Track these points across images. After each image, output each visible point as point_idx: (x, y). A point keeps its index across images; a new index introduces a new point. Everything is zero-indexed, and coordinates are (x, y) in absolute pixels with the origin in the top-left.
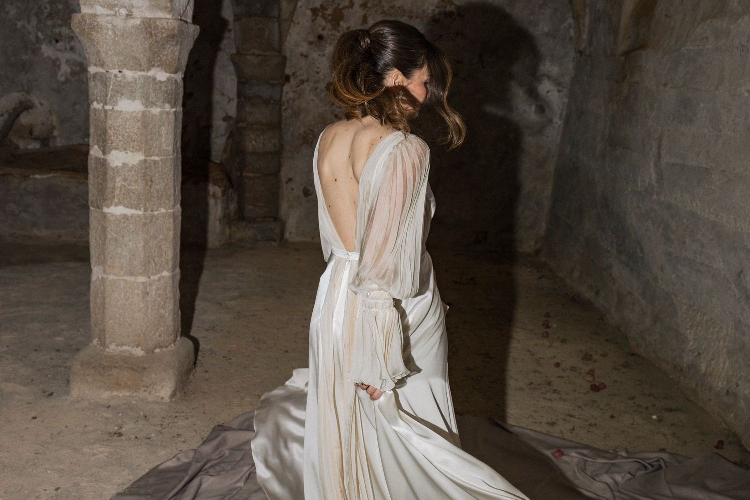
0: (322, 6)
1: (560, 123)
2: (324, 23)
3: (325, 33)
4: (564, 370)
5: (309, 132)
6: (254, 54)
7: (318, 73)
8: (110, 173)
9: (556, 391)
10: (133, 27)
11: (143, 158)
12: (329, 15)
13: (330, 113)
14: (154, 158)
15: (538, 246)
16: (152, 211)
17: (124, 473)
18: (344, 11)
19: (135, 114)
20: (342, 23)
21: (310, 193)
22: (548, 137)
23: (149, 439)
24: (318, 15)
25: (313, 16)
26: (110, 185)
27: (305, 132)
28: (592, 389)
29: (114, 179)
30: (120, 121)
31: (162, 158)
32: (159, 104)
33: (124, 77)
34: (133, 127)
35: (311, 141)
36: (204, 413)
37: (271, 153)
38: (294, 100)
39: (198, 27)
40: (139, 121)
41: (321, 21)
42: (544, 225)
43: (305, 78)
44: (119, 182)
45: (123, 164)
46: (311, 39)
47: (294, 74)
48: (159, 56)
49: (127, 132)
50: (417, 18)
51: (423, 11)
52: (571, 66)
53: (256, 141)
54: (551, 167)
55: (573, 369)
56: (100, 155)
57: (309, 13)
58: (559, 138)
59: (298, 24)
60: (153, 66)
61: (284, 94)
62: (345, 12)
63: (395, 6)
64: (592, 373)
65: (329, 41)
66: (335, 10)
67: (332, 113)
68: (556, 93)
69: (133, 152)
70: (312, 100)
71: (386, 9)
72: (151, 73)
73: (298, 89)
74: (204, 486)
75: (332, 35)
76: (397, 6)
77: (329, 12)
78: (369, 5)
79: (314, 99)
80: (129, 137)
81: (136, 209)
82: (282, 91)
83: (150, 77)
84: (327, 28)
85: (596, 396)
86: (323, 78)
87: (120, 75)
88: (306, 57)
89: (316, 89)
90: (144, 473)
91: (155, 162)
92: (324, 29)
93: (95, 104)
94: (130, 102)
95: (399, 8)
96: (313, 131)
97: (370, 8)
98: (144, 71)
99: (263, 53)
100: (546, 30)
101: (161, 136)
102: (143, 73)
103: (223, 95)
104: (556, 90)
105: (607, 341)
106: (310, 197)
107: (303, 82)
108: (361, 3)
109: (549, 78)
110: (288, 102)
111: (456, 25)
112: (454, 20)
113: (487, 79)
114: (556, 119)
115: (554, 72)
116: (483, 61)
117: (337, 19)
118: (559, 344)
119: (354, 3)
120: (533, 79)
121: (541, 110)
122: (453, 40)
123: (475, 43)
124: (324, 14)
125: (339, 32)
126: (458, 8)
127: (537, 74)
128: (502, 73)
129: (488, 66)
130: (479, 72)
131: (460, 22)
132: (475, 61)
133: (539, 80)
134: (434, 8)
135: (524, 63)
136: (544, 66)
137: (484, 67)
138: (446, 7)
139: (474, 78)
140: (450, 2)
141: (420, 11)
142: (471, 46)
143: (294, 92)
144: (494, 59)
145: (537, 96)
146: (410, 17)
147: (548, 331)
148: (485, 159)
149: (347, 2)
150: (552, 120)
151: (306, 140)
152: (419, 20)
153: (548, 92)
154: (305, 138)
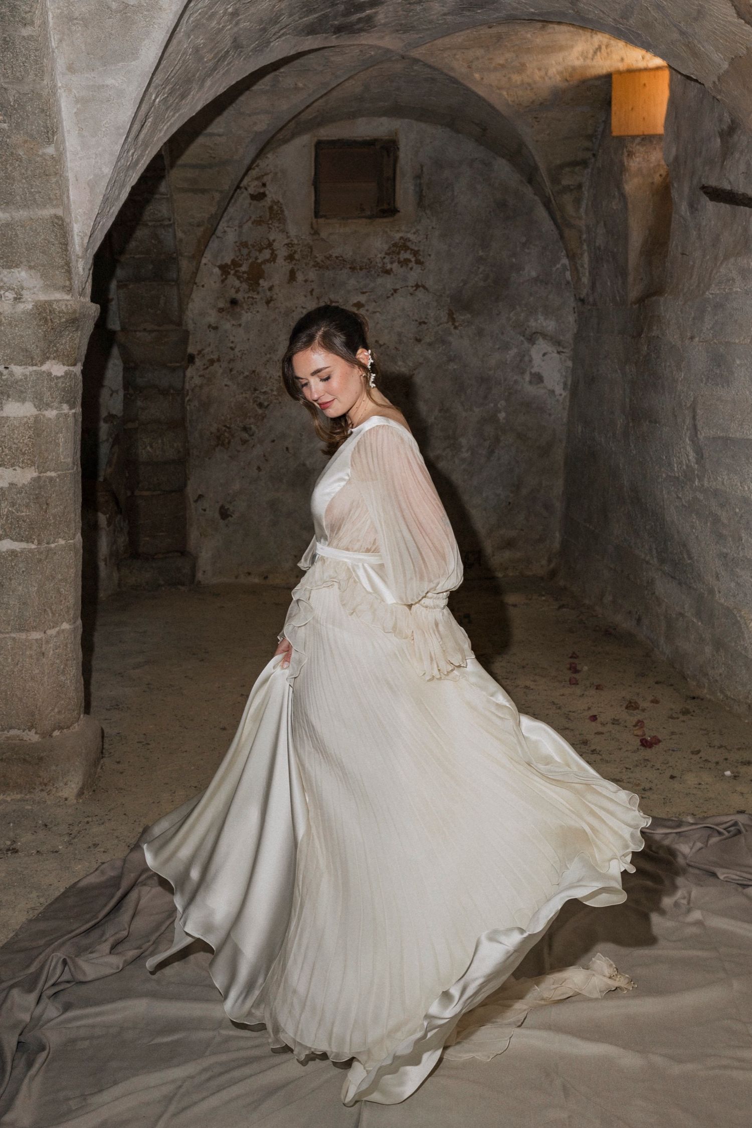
0: (233, 261)
1: (564, 394)
2: (237, 283)
3: (239, 296)
4: (603, 724)
5: (224, 428)
6: (145, 330)
7: (232, 349)
9: (595, 750)
10: (22, 313)
11: (35, 475)
12: (244, 273)
13: (251, 401)
14: (49, 474)
15: (552, 566)
16: (48, 543)
17: (31, 896)
18: (263, 266)
19: (25, 420)
20: (261, 281)
21: (228, 513)
22: (550, 415)
23: (56, 852)
24: (229, 273)
25: (222, 275)
27: (218, 430)
28: (643, 745)
30: (6, 429)
31: (59, 473)
32: (56, 404)
33: (11, 374)
34: (23, 436)
35: (227, 441)
36: (125, 814)
37: (173, 461)
38: (201, 387)
39: (98, 306)
40: (30, 428)
41: (232, 280)
42: (557, 534)
43: (215, 357)
44: (6, 507)
45: (9, 484)
46: (221, 305)
47: (200, 352)
48: (55, 345)
49: (14, 443)
50: (361, 269)
51: (369, 259)
52: (571, 318)
53: (151, 447)
54: (559, 454)
55: (615, 722)
57: (216, 270)
58: (565, 414)
59: (203, 286)
60: (48, 358)
61: (187, 379)
62: (266, 267)
63: (331, 256)
64: (640, 724)
65: (245, 307)
66: (252, 266)
67: (255, 401)
68: (555, 355)
69: (22, 468)
70: (226, 385)
71: (319, 260)
72: (45, 367)
73: (207, 371)
74: (143, 902)
75: (249, 297)
76: (334, 255)
77: (244, 268)
78: (297, 256)
79: (229, 383)
80: (17, 449)
81: (28, 542)
82: (184, 376)
83: (44, 372)
84: (241, 289)
85: (647, 753)
86: (239, 354)
87: (5, 372)
88: (216, 328)
89: (231, 370)
90: (57, 894)
91: (51, 479)
92: (237, 291)
94: (18, 404)
95: (337, 257)
96: (229, 428)
97: (299, 260)
98: (36, 365)
99: (156, 328)
100: (534, 274)
101: (58, 445)
102: (35, 368)
104: (556, 351)
105: (657, 683)
106: (230, 518)
107: (212, 362)
108: (286, 254)
109: (544, 336)
110: (193, 390)
111: (414, 275)
112: (411, 269)
113: (461, 342)
114: (559, 390)
115: (550, 328)
116: (454, 320)
117: (255, 276)
118: (593, 692)
119: (276, 255)
120: (522, 338)
121: (538, 378)
122: (411, 294)
123: (441, 296)
124: (237, 271)
125: (258, 293)
126: (416, 253)
127: (528, 332)
128: (480, 333)
129: (461, 325)
130: (450, 334)
131: (419, 270)
132: (445, 319)
133: (531, 339)
134: (383, 255)
135: (509, 319)
136: (536, 320)
137: (456, 328)
138: (399, 253)
139: (443, 342)
140: (403, 245)
141: (365, 260)
142: (437, 301)
143: (200, 376)
144: (469, 316)
145: (531, 361)
146: (353, 269)
147: (577, 676)
148: (468, 450)
149: (267, 254)
150: (553, 392)
151: (221, 440)
152: (364, 271)
153: (544, 355)
154: (218, 438)
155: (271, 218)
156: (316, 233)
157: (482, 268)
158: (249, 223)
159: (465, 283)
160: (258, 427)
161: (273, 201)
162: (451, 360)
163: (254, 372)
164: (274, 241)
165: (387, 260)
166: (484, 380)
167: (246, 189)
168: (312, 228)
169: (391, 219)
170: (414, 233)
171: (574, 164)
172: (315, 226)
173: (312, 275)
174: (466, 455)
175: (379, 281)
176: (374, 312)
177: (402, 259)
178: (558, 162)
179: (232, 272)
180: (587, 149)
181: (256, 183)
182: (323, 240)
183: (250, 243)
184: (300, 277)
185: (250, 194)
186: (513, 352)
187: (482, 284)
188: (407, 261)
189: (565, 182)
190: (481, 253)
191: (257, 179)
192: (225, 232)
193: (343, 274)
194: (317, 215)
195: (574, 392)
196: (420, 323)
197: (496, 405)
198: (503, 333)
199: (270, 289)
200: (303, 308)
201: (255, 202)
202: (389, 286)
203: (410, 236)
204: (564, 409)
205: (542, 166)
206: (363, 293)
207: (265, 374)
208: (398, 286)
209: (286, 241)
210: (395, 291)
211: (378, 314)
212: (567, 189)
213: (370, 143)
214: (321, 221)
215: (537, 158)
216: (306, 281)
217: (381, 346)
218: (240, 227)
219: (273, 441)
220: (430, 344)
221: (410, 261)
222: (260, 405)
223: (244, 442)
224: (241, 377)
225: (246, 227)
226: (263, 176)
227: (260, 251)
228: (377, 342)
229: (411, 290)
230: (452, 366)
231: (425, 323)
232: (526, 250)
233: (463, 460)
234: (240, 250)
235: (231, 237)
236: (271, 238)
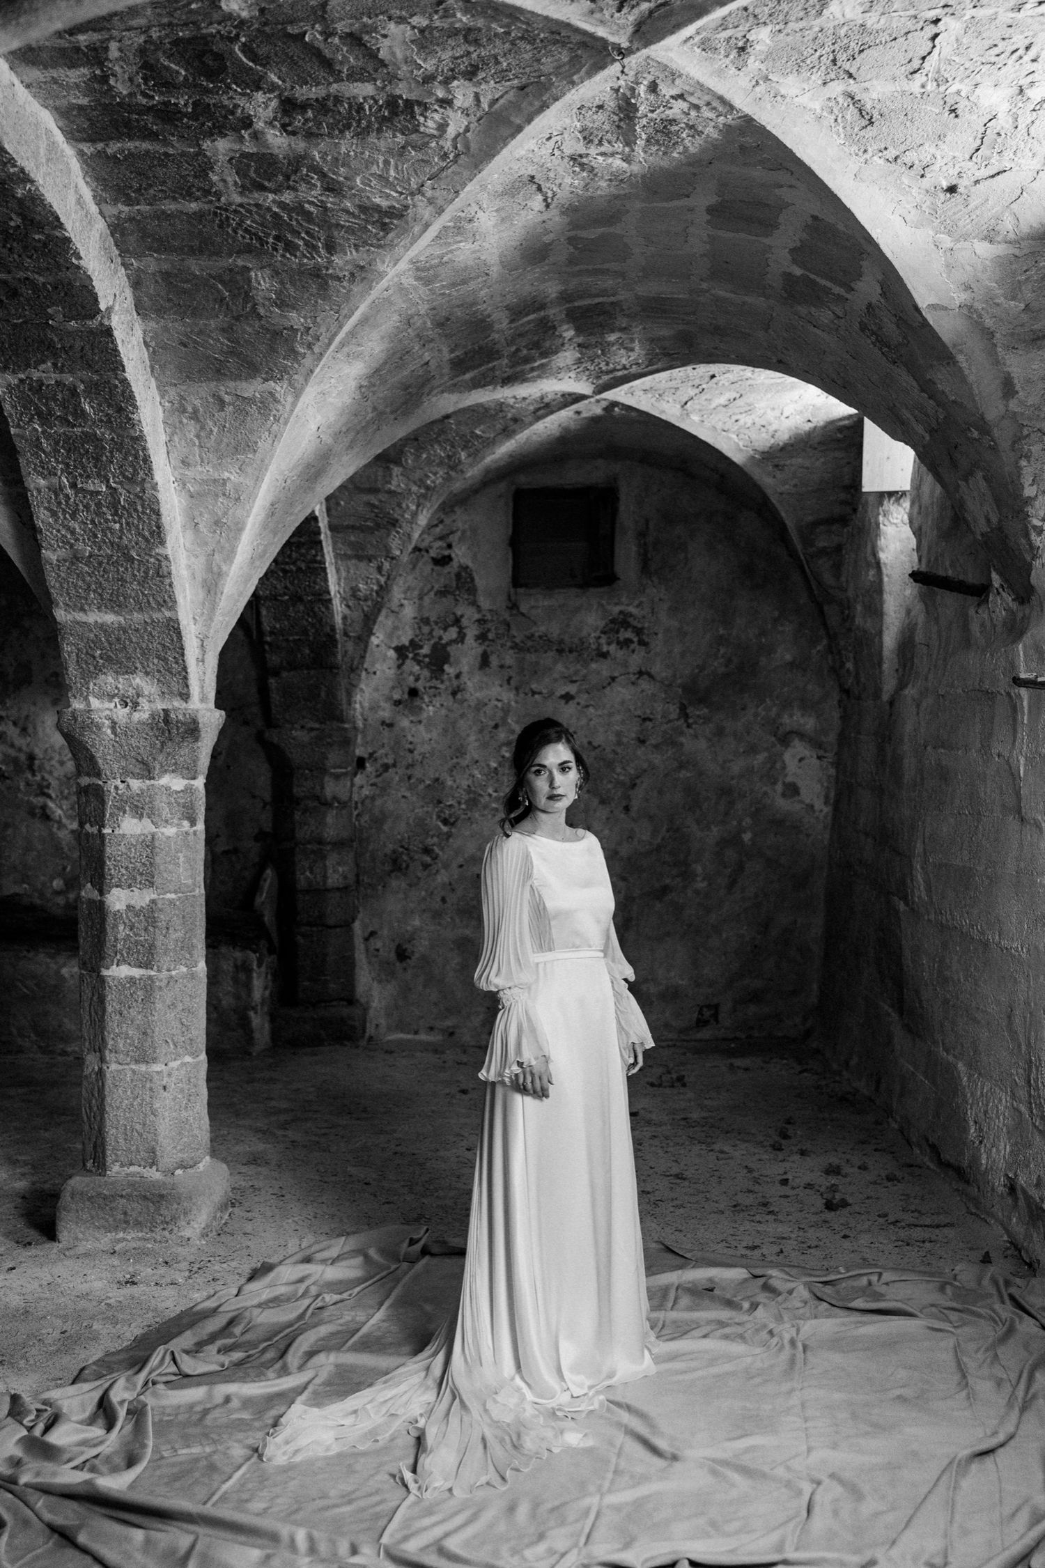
0: (412, 641)
1: (825, 810)
2: (416, 668)
3: (420, 685)
4: (792, 1188)
5: (401, 850)
6: (303, 727)
7: (411, 751)
8: (110, 920)
9: (771, 1211)
10: (139, 722)
11: (153, 896)
12: (425, 656)
13: (434, 816)
14: (169, 895)
15: (807, 1024)
16: (169, 970)
18: (449, 649)
19: (142, 837)
20: (446, 667)
21: (407, 954)
22: (807, 836)
24: (406, 657)
25: (398, 659)
26: (110, 938)
27: (394, 852)
28: (826, 1207)
29: (115, 926)
30: (122, 848)
31: (180, 894)
32: (175, 821)
33: (128, 788)
34: (141, 855)
35: (404, 865)
37: (338, 889)
38: (373, 798)
39: (223, 713)
40: (147, 846)
41: (411, 666)
42: (815, 986)
43: (390, 761)
44: (122, 931)
45: (128, 907)
46: (396, 696)
47: (371, 755)
48: (174, 757)
49: (131, 863)
50: (571, 651)
51: (580, 639)
52: (836, 714)
53: (311, 871)
55: (809, 1186)
56: (95, 895)
57: (392, 654)
58: (827, 836)
59: (374, 673)
60: (166, 771)
61: (355, 788)
62: (452, 650)
63: (533, 635)
64: (833, 1188)
65: (427, 699)
66: (435, 647)
67: (439, 817)
68: (818, 762)
69: (140, 889)
70: (403, 797)
71: (517, 640)
72: (164, 781)
73: (380, 779)
75: (431, 688)
76: (537, 634)
77: (425, 650)
78: (490, 636)
79: (408, 794)
80: (134, 869)
81: (146, 968)
82: (352, 785)
83: (162, 786)
84: (422, 677)
86: (420, 758)
87: (122, 786)
89: (410, 778)
91: (171, 902)
92: (417, 679)
93: (87, 826)
94: (135, 821)
95: (540, 637)
96: (407, 849)
97: (493, 641)
98: (153, 778)
99: (317, 726)
100: (788, 657)
101: (178, 865)
102: (152, 782)
103: (254, 797)
104: (815, 756)
106: (409, 960)
107: (386, 767)
108: (477, 633)
109: (802, 736)
110: (363, 803)
111: (636, 659)
112: (633, 651)
113: (696, 744)
114: (819, 804)
115: (808, 727)
116: (687, 716)
117: (438, 660)
118: (797, 1157)
119: (465, 635)
120: (773, 739)
121: (792, 790)
122: (633, 683)
123: (670, 685)
124: (417, 655)
125: (442, 682)
126: (639, 631)
127: (781, 732)
128: (720, 732)
129: (696, 723)
130: (682, 733)
131: (643, 653)
132: (674, 716)
133: (784, 740)
134: (598, 634)
135: (756, 715)
136: (791, 716)
137: (689, 726)
138: (618, 632)
139: (673, 743)
140: (623, 621)
141: (576, 640)
142: (666, 692)
143: (372, 785)
144: (706, 710)
145: (784, 768)
146: (560, 651)
147: (783, 1142)
148: (704, 879)
149: (453, 633)
150: (812, 806)
151: (397, 865)
152: (575, 654)
153: (801, 760)
154: (395, 861)
155: (458, 588)
156: (513, 606)
157: (722, 651)
158: (432, 594)
159: (702, 668)
160: (442, 849)
161: (460, 566)
162: (681, 766)
163: (437, 780)
164: (462, 616)
165: (603, 641)
166: (725, 792)
167: (427, 551)
168: (509, 599)
169: (605, 589)
170: (637, 606)
171: (830, 521)
172: (513, 598)
173: (510, 658)
174: (701, 885)
175: (594, 666)
176: (587, 706)
177: (621, 639)
178: (810, 518)
179: (411, 655)
180: (844, 503)
181: (440, 543)
182: (523, 615)
183: (432, 619)
184: (494, 661)
185: (433, 559)
186: (761, 757)
187: (722, 670)
188: (628, 642)
189: (821, 543)
190: (721, 631)
191: (441, 538)
192: (402, 605)
193: (548, 658)
194: (516, 582)
195: (836, 808)
196: (645, 720)
197: (740, 823)
198: (748, 733)
199: (458, 676)
200: (498, 700)
201: (438, 568)
202: (605, 673)
203: (632, 609)
204: (825, 828)
205: (790, 524)
206: (573, 682)
207: (450, 783)
208: (616, 674)
209: (477, 616)
210: (613, 679)
211: (591, 710)
212: (823, 552)
213: (581, 492)
214: (521, 590)
215: (783, 514)
216: (502, 667)
217: (595, 748)
218: (421, 598)
219: (461, 866)
220: (656, 747)
221: (632, 642)
222: (445, 822)
223: (426, 866)
224: (421, 787)
225: (427, 600)
226: (448, 535)
227: (445, 629)
228: (590, 743)
229: (633, 678)
230: (683, 774)
231: (650, 720)
232: (780, 629)
233: (697, 892)
234: (420, 628)
235: (409, 612)
236: (459, 613)
